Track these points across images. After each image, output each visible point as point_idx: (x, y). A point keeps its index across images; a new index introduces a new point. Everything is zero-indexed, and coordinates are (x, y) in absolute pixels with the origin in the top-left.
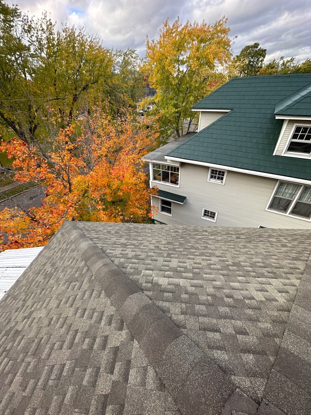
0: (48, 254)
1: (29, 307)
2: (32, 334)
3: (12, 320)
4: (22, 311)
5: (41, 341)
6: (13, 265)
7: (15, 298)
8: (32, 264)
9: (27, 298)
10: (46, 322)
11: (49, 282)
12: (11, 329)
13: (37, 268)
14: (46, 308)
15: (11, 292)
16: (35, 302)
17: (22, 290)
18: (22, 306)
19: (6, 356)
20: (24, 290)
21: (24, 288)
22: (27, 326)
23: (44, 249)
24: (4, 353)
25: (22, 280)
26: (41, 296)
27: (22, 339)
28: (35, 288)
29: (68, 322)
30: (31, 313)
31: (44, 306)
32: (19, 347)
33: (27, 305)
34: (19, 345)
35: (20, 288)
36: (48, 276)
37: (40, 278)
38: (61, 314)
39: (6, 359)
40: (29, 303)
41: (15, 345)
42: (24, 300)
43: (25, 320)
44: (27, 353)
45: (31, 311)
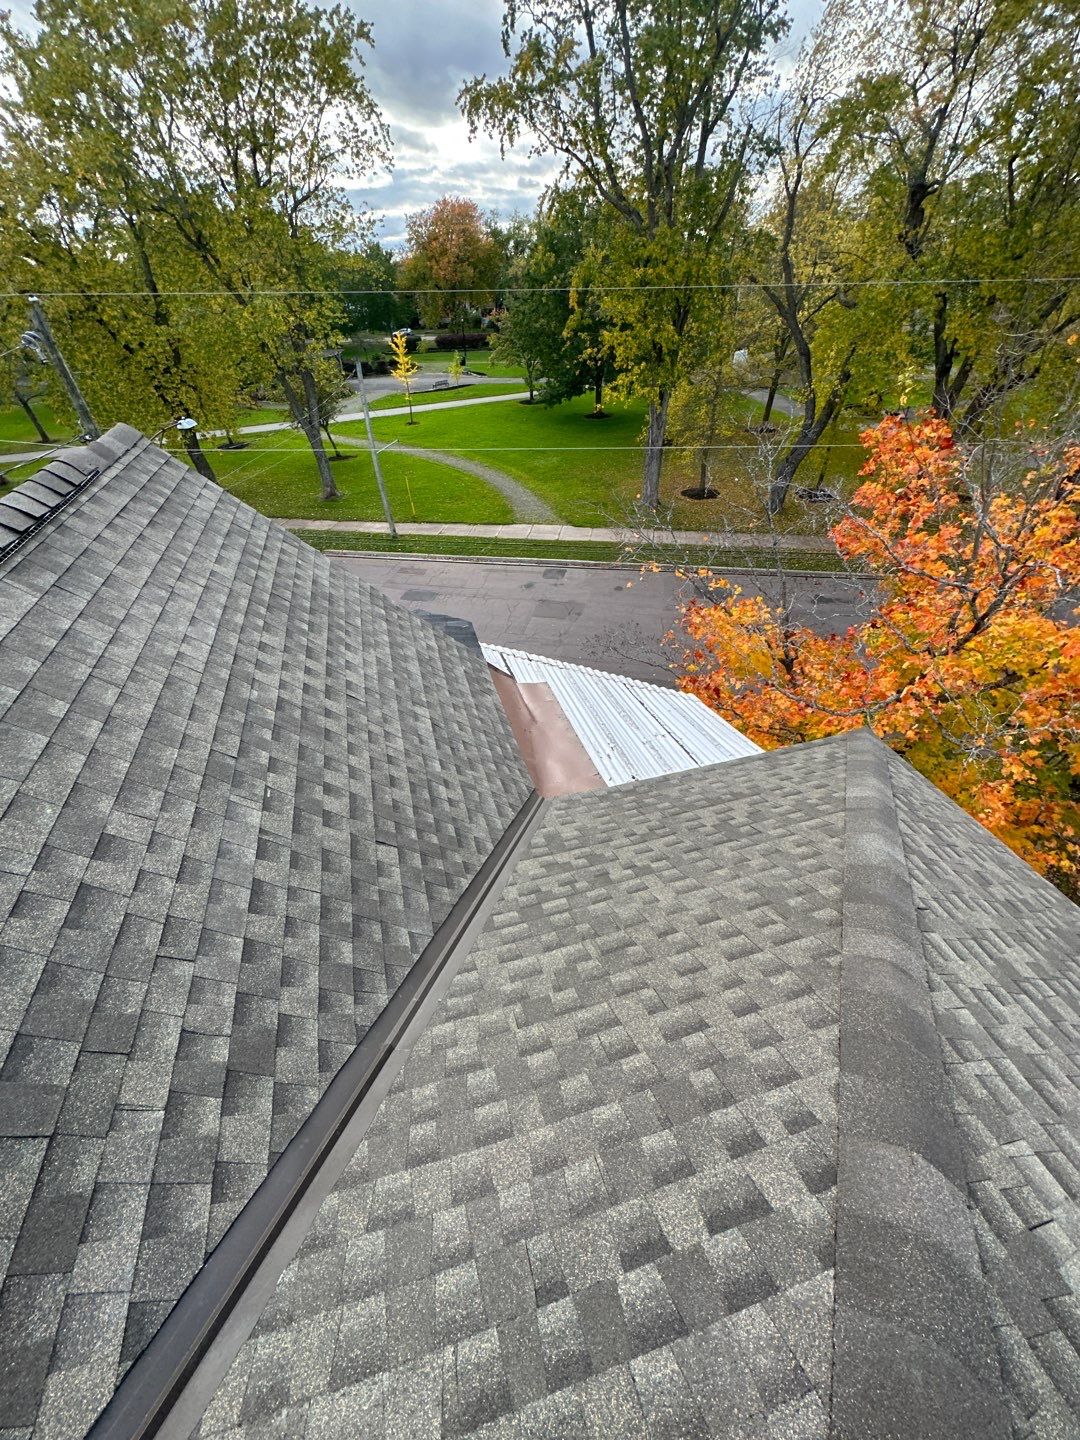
0: (762, 778)
1: (651, 854)
2: (625, 913)
3: (611, 844)
4: (637, 847)
5: (628, 946)
6: (681, 736)
7: (641, 807)
8: (712, 768)
9: (658, 832)
10: (660, 923)
11: (720, 848)
12: (601, 859)
13: (717, 788)
14: (678, 893)
15: (642, 789)
16: (667, 858)
17: (660, 806)
18: (643, 835)
19: (567, 896)
20: (664, 809)
21: (667, 804)
22: (624, 886)
23: (759, 758)
24: (568, 887)
25: (675, 785)
26: (685, 857)
27: (605, 900)
28: (687, 828)
29: (701, 981)
30: (646, 870)
31: (678, 884)
32: (592, 907)
33: (650, 844)
34: (594, 903)
35: (661, 798)
36: (727, 831)
37: (709, 817)
38: (698, 945)
39: (564, 901)
40: (657, 845)
41: (589, 894)
42: (651, 830)
43: (629, 871)
44: (596, 935)
45: (649, 867)
